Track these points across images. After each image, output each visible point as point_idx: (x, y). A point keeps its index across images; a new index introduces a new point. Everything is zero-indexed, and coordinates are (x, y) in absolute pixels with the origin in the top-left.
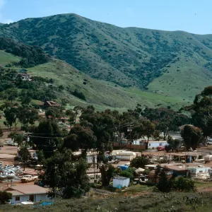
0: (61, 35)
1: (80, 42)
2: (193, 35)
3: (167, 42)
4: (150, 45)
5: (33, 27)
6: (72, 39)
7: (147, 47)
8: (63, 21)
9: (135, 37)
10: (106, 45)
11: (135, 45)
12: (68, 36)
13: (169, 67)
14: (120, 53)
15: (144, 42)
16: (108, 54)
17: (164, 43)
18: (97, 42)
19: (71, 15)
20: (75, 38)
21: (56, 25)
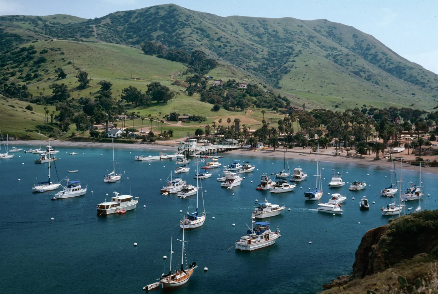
0: (166, 30)
1: (190, 38)
2: (302, 21)
3: (277, 32)
4: (259, 36)
5: (127, 22)
6: (180, 35)
7: (257, 38)
8: (162, 13)
9: (240, 27)
10: (219, 39)
11: (245, 38)
12: (174, 31)
13: (294, 61)
14: (235, 48)
15: (252, 33)
16: (224, 50)
17: (275, 33)
18: (208, 36)
19: (171, 6)
20: (183, 33)
21: (155, 18)
